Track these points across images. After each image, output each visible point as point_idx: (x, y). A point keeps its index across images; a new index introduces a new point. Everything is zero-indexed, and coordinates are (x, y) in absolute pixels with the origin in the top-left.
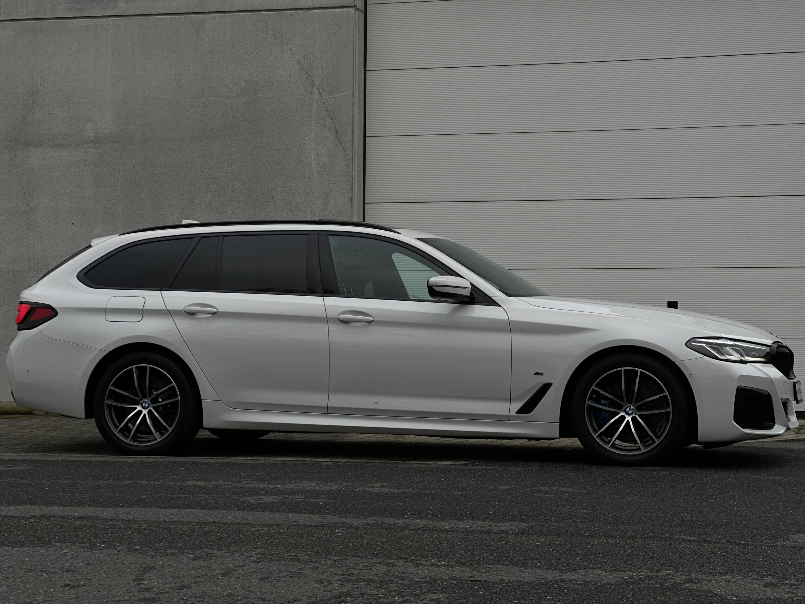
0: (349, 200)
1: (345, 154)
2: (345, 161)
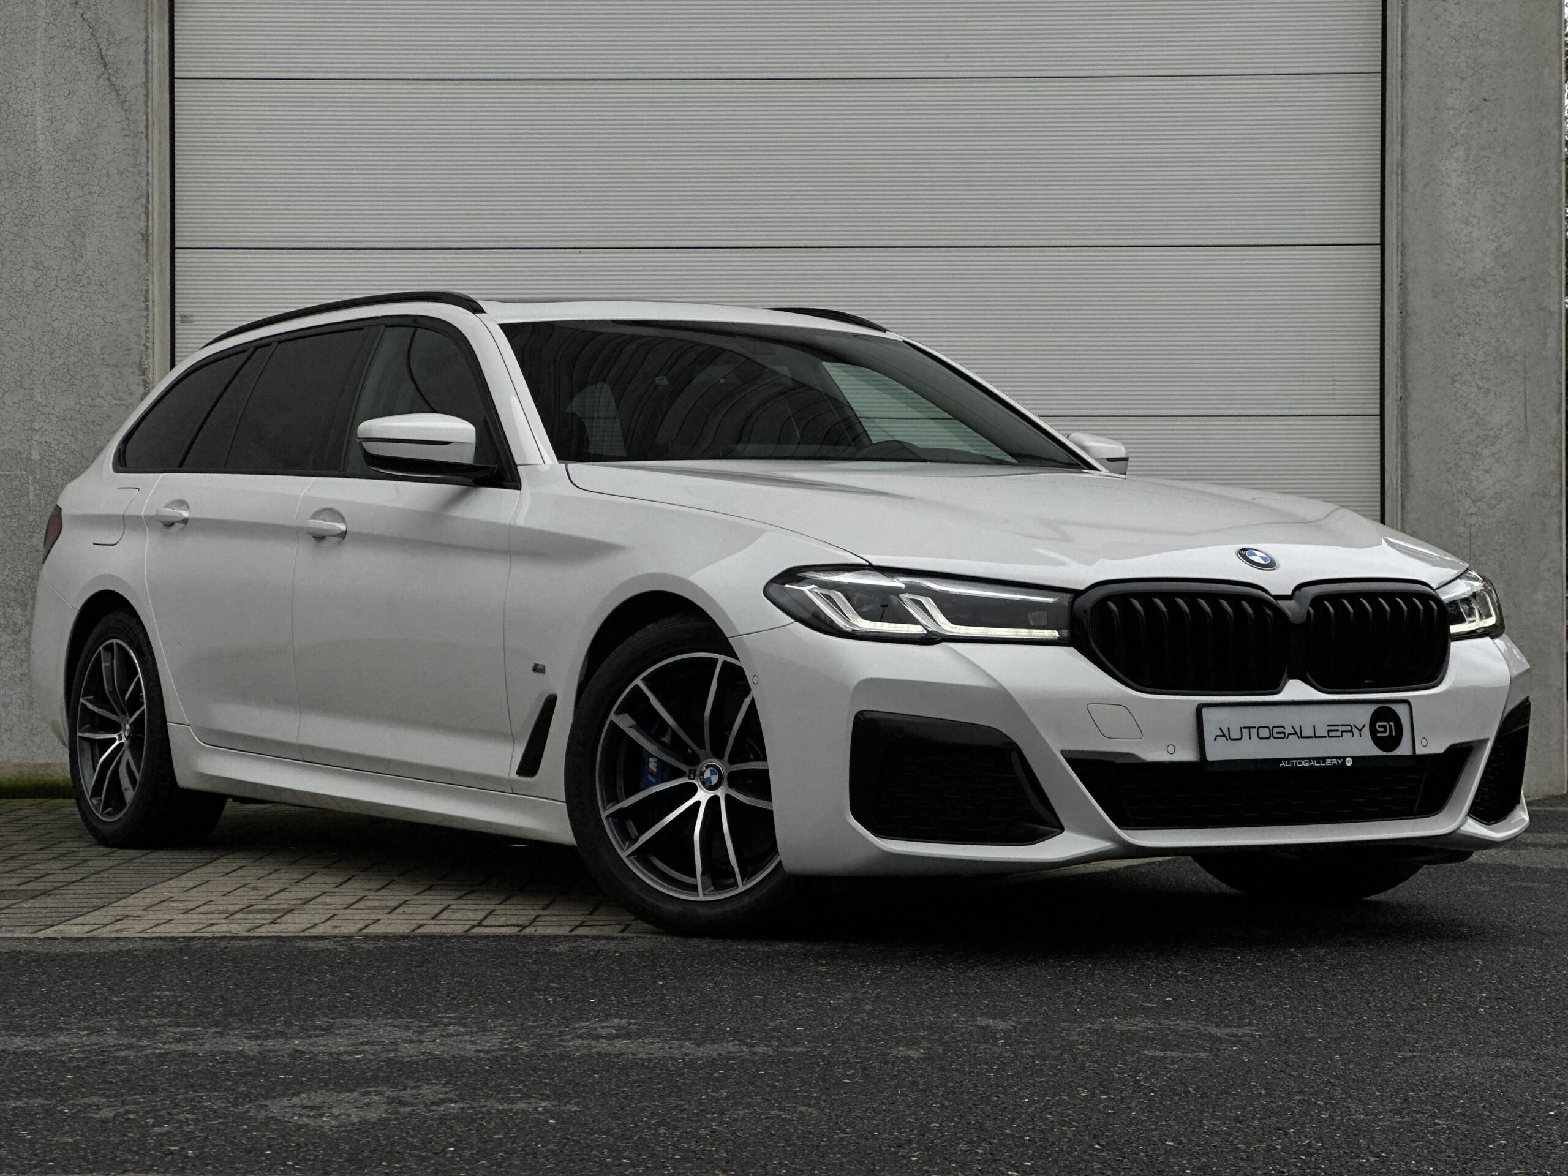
0: (140, 237)
1: (127, 119)
2: (126, 136)
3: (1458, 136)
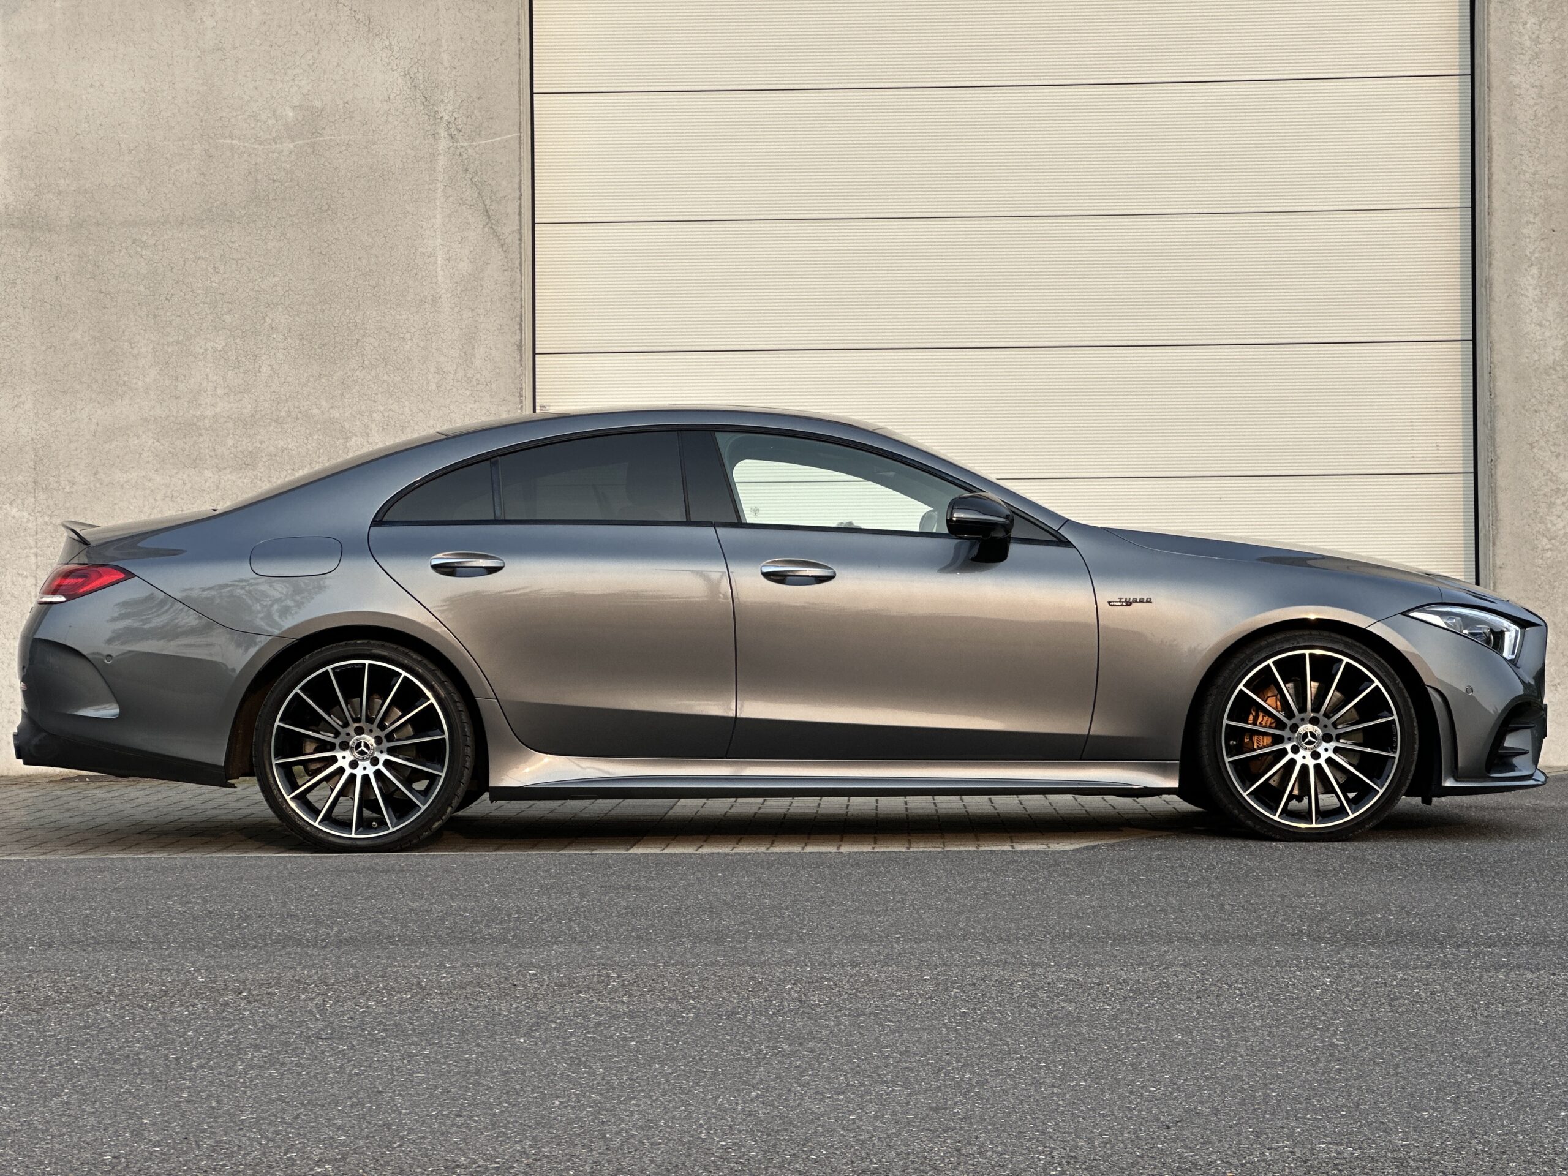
0: (516, 347)
1: (506, 257)
2: (505, 270)
3: (1533, 259)
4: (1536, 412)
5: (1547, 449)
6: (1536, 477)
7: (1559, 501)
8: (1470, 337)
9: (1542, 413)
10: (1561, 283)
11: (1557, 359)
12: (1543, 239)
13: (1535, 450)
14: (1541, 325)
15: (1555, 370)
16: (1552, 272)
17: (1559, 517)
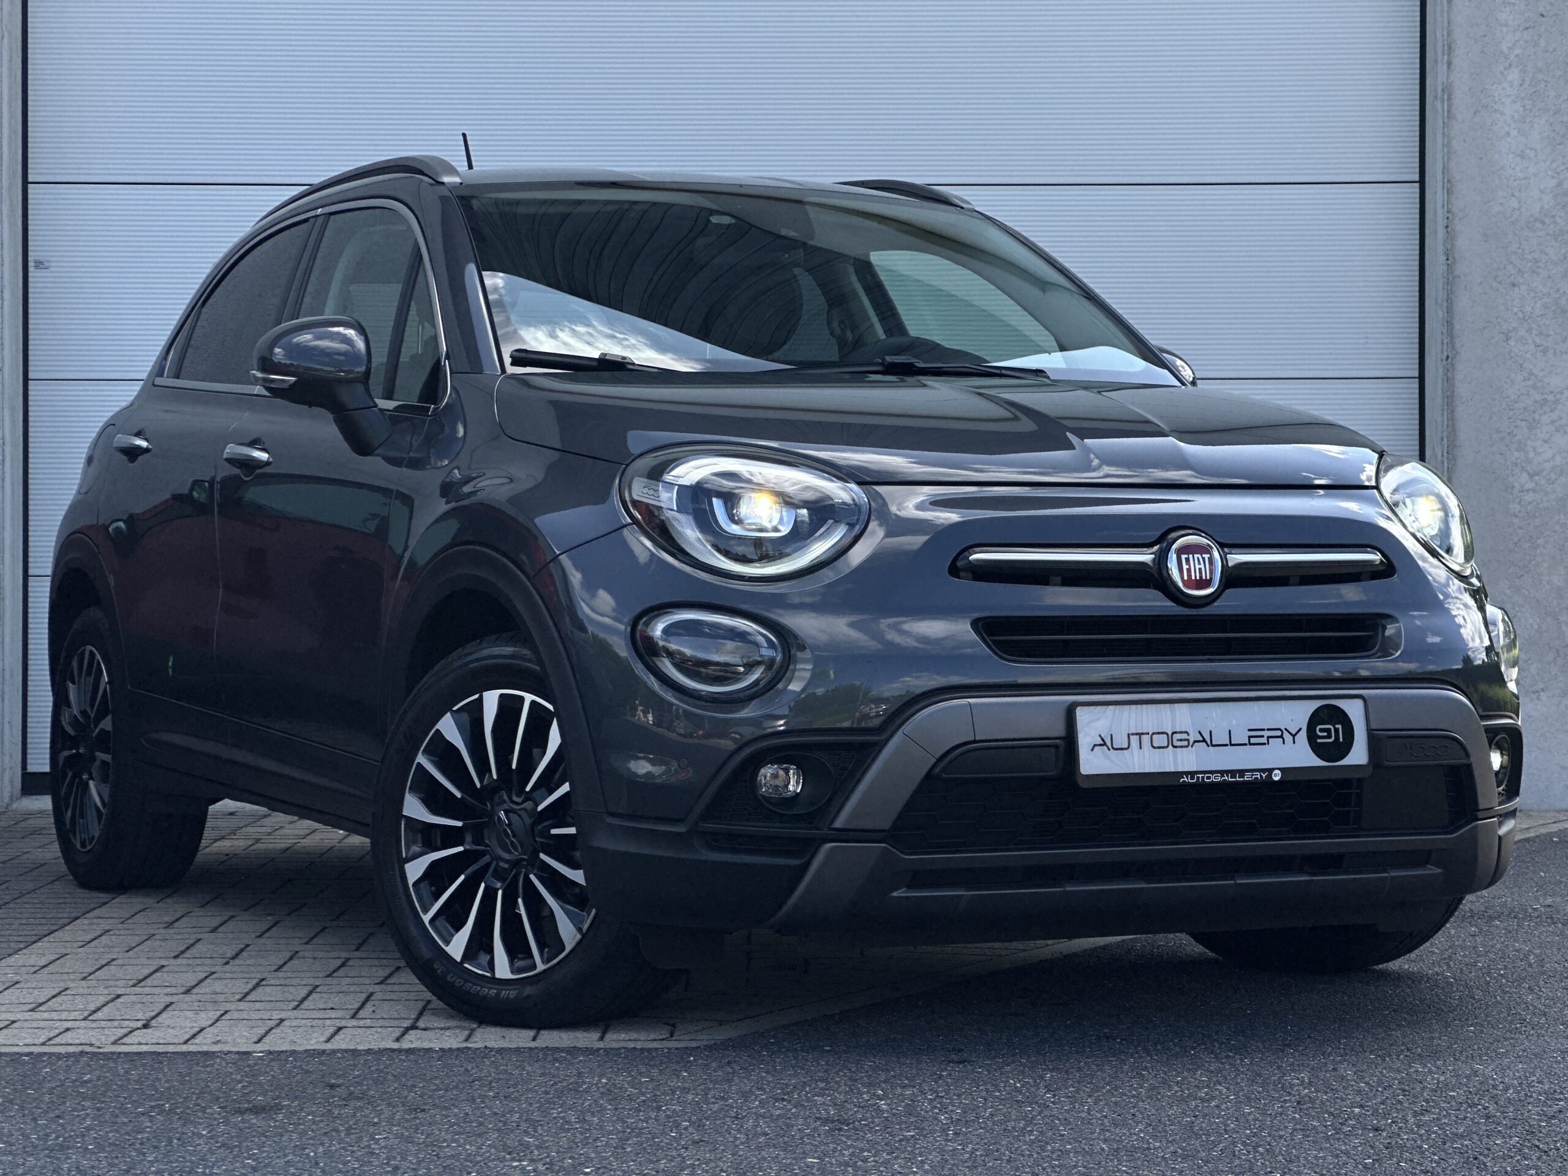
3: (1512, 57)
4: (1514, 285)
5: (1530, 341)
6: (1513, 382)
7: (1545, 419)
8: (1416, 177)
9: (1523, 287)
10: (1552, 94)
11: (1546, 207)
12: (1527, 28)
13: (1512, 343)
14: (1522, 156)
15: (1543, 222)
16: (1540, 76)
17: (1546, 442)
